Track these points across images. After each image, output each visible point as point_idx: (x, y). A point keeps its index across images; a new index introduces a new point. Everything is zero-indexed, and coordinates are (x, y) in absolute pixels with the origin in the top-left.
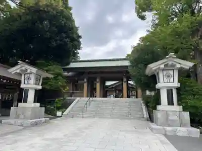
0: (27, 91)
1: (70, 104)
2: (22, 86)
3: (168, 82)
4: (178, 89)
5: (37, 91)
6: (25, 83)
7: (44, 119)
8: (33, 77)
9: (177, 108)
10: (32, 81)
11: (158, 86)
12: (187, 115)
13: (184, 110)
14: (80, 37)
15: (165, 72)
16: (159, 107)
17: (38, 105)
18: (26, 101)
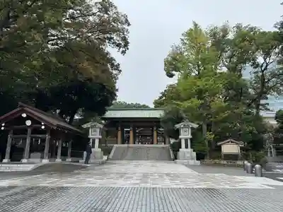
3: (185, 135)
4: (191, 139)
6: (92, 135)
9: (189, 150)
11: (180, 137)
12: (194, 154)
13: (194, 151)
14: (117, 90)
15: (184, 129)
16: (180, 150)
17: (100, 150)
18: (94, 147)
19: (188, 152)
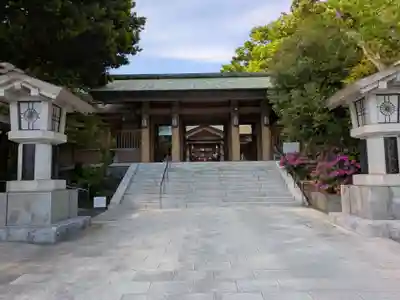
0: (29, 151)
2: (13, 135)
3: (386, 122)
6: (20, 128)
7: (80, 220)
8: (44, 111)
17: (63, 183)
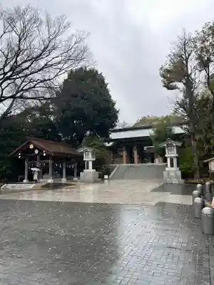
0: (88, 163)
1: (113, 170)
2: (84, 159)
4: (177, 158)
5: (93, 162)
6: (86, 158)
8: (90, 154)
10: (90, 156)
11: (166, 156)
12: (179, 173)
13: (179, 170)
15: (169, 148)
16: (166, 169)
17: (95, 170)
18: (88, 168)
19: (172, 171)
